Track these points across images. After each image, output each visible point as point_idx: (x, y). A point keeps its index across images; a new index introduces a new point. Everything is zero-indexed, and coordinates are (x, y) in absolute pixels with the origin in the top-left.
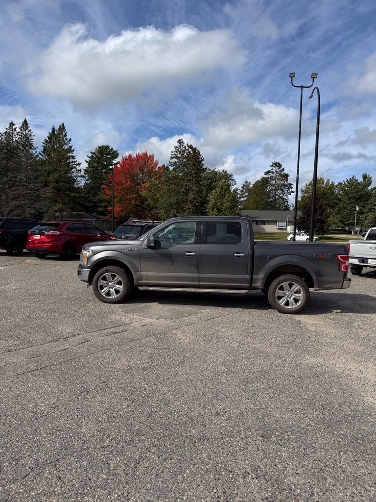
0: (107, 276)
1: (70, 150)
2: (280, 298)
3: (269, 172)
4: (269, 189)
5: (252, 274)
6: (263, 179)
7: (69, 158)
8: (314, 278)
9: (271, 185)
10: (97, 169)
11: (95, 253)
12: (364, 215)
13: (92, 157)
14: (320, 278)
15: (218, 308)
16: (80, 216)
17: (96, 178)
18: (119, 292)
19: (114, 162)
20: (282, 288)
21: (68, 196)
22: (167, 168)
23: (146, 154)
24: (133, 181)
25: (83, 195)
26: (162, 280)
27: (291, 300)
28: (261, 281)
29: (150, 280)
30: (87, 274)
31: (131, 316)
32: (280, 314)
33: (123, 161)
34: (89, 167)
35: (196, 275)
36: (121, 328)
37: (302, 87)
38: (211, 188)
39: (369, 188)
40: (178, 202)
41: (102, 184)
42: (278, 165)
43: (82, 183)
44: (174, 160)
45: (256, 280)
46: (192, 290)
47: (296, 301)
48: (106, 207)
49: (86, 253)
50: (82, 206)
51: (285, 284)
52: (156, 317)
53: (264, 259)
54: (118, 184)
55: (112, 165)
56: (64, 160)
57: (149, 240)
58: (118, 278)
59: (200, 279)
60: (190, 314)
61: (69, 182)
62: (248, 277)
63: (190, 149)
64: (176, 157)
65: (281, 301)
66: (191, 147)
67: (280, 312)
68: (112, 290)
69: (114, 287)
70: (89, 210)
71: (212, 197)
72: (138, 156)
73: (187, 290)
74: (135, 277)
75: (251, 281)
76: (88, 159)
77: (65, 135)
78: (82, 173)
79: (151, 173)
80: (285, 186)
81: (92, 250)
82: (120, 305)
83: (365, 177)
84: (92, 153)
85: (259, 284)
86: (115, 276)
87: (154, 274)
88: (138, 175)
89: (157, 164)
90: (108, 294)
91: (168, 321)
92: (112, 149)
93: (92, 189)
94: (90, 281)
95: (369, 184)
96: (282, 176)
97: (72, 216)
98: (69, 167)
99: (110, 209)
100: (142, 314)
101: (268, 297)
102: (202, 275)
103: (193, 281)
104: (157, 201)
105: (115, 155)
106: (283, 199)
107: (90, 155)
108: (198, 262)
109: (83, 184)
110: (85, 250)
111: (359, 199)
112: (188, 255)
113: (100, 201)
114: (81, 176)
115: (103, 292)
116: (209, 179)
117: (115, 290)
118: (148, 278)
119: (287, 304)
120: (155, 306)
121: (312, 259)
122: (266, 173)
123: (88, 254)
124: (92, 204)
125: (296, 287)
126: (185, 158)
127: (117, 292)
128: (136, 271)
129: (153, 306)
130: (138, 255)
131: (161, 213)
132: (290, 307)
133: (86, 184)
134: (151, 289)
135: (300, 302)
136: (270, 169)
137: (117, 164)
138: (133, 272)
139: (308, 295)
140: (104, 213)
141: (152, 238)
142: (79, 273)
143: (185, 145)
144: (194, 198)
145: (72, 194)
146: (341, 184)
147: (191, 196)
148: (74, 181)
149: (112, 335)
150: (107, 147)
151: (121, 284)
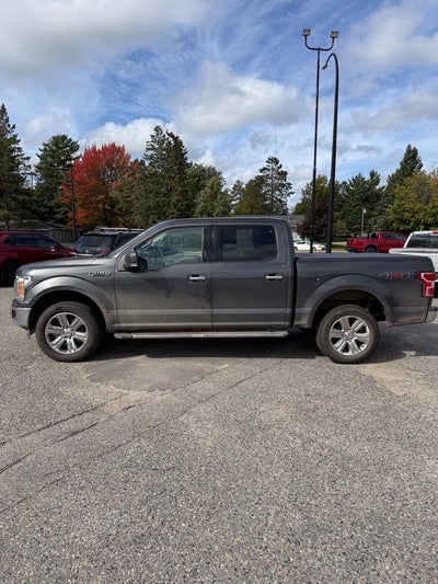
0: (59, 318)
1: (14, 140)
2: (335, 340)
3: (264, 169)
4: (264, 189)
5: (293, 307)
6: (258, 178)
7: (13, 150)
8: (387, 308)
9: (267, 185)
10: (52, 165)
11: (37, 281)
12: (373, 219)
13: (45, 150)
14: (395, 309)
15: (241, 359)
16: (34, 225)
17: (50, 176)
18: (82, 343)
19: (74, 156)
20: (338, 326)
21: (14, 199)
22: (142, 163)
23: (114, 145)
24: (98, 178)
25: (36, 199)
26: (151, 322)
27: (352, 342)
28: (308, 317)
29: (132, 322)
30: (26, 316)
31: (103, 387)
32: (337, 365)
33: (86, 153)
34: (41, 163)
35: (206, 311)
36: (86, 419)
37: (319, 49)
38: (198, 187)
39: (377, 187)
40: (158, 206)
41: (60, 183)
42: (275, 161)
43: (32, 182)
44: (150, 153)
45: (301, 315)
46: (201, 335)
47: (359, 343)
48: (66, 213)
49: (22, 281)
50: (35, 212)
51: (344, 320)
52: (147, 386)
53: (313, 282)
54: (80, 183)
55: (71, 160)
56: (6, 153)
57: (128, 258)
58: (79, 321)
59: (213, 318)
60: (202, 375)
61: (15, 182)
62: (289, 310)
63: (171, 139)
64: (153, 148)
65: (337, 345)
66: (171, 135)
67: (336, 361)
68: (70, 341)
69: (73, 334)
70: (43, 218)
71: (201, 198)
72: (105, 148)
73: (194, 335)
74: (107, 318)
75: (293, 316)
76: (40, 153)
77: (7, 120)
78: (33, 169)
79: (123, 168)
80: (283, 185)
81: (32, 277)
82: (84, 363)
83: (372, 174)
84: (45, 145)
85: (305, 322)
86: (73, 318)
87: (140, 312)
88: (105, 171)
89: (129, 157)
90: (64, 347)
91: (168, 395)
92: (70, 140)
93: (47, 190)
94: (31, 326)
95: (377, 183)
96: (279, 173)
97: (23, 225)
98: (14, 163)
99: (71, 214)
100: (122, 382)
101: (317, 339)
102: (217, 311)
103: (203, 321)
104: (131, 203)
105: (74, 147)
106: (281, 201)
107: (42, 148)
108: (210, 291)
109: (34, 184)
110: (21, 275)
111: (366, 200)
112: (194, 281)
113: (58, 206)
114: (32, 174)
115: (55, 345)
116: (196, 176)
117: (75, 340)
118: (128, 319)
119: (346, 349)
120: (142, 362)
121: (383, 280)
122: (261, 171)
123: (26, 282)
124: (47, 210)
125: (360, 323)
126: (165, 149)
127: (78, 343)
128: (109, 308)
129: (138, 362)
130: (109, 283)
131: (138, 219)
132: (350, 353)
133: (38, 184)
134: (135, 336)
135: (365, 346)
136: (265, 165)
137: (78, 158)
138: (103, 311)
139: (377, 335)
140: (63, 221)
141: (134, 255)
142: (14, 314)
143: (164, 133)
144: (178, 201)
145: (20, 197)
146: (344, 183)
147: (174, 198)
148: (23, 180)
149: (69, 439)
150: (64, 138)
151: (84, 331)
